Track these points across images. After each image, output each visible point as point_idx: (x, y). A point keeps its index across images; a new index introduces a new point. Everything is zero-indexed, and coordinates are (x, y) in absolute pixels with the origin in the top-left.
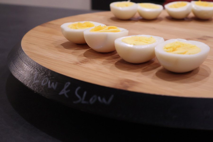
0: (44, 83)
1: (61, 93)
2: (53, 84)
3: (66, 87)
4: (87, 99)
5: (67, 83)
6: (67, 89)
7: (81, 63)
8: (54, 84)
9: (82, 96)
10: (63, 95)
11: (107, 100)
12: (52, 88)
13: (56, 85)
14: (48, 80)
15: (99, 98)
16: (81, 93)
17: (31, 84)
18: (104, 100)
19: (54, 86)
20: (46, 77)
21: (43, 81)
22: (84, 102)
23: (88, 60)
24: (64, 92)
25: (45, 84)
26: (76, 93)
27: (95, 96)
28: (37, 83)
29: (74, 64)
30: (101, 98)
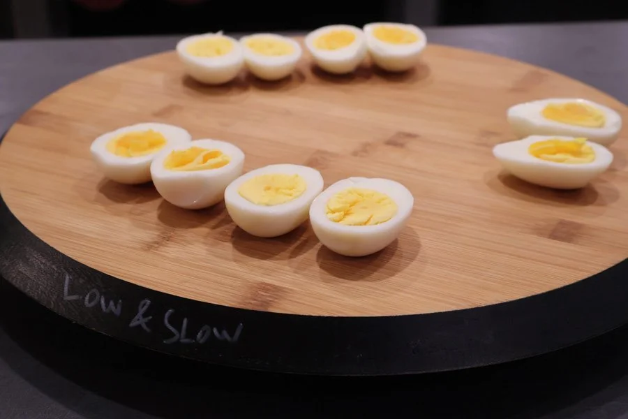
0: (90, 301)
1: (134, 323)
2: (112, 303)
3: (142, 311)
4: (191, 333)
5: (142, 302)
6: (145, 315)
7: (156, 245)
8: (116, 305)
9: (179, 329)
10: (139, 326)
11: (232, 334)
12: (111, 313)
13: (119, 307)
14: (98, 294)
15: (215, 331)
16: (176, 321)
17: (60, 304)
18: (225, 334)
19: (115, 308)
20: (93, 288)
21: (87, 298)
22: (184, 340)
23: (169, 235)
24: (139, 320)
25: (93, 304)
26: (166, 321)
27: (206, 327)
28: (75, 300)
29: (143, 249)
30: (220, 332)
